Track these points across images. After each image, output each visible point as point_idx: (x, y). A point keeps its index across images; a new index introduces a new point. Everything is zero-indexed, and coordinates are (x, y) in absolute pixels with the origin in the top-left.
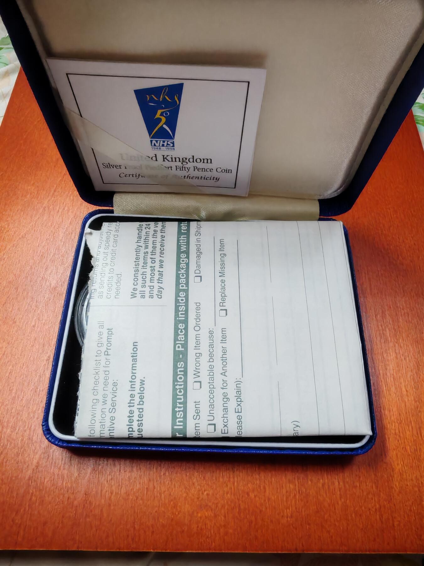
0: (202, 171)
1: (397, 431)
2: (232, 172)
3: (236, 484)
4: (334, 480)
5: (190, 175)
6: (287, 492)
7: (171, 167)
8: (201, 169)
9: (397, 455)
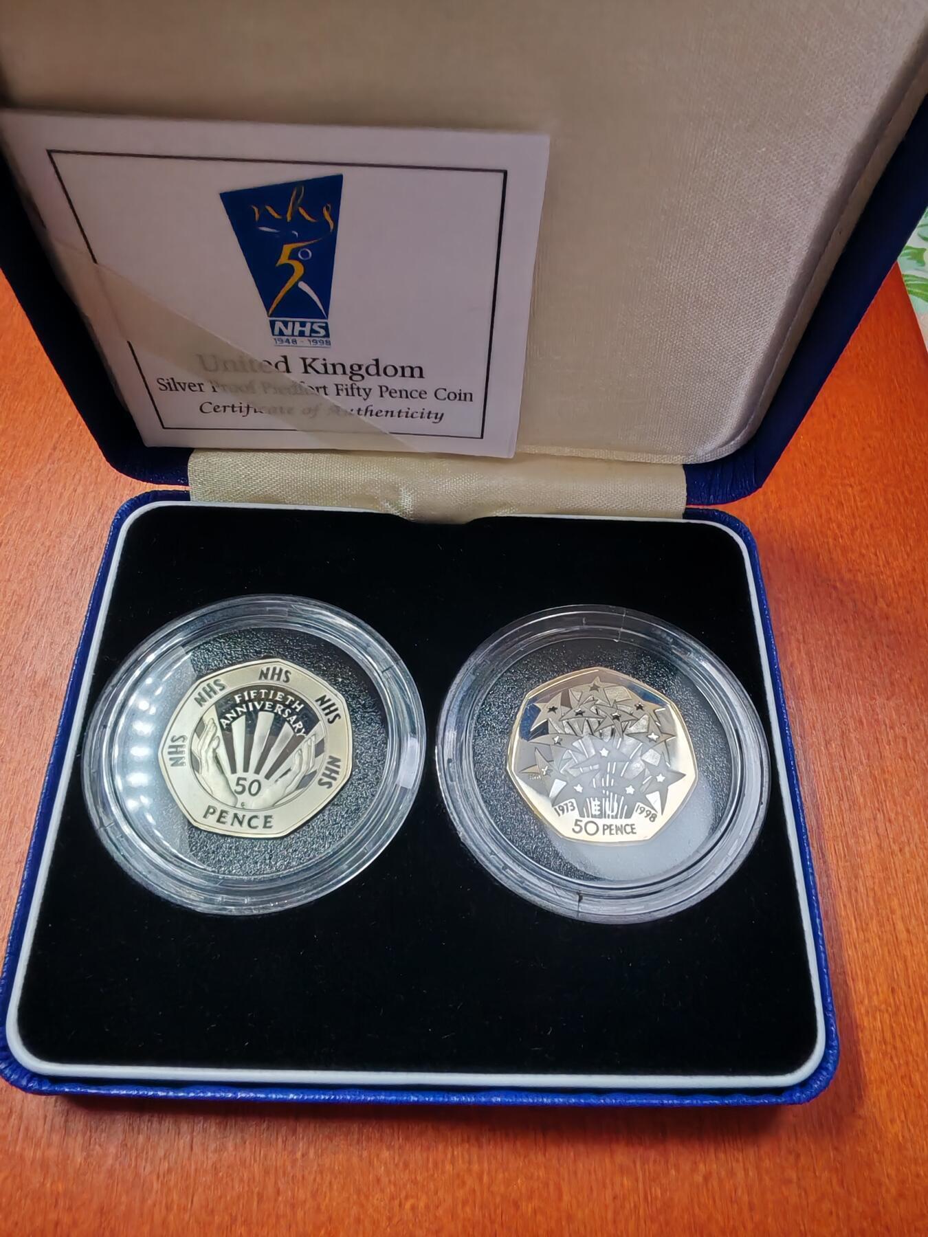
0: (401, 397)
1: (888, 1035)
2: (473, 399)
3: (485, 1178)
4: (734, 1165)
5: (372, 406)
6: (615, 1198)
7: (325, 388)
8: (398, 393)
9: (889, 1095)
